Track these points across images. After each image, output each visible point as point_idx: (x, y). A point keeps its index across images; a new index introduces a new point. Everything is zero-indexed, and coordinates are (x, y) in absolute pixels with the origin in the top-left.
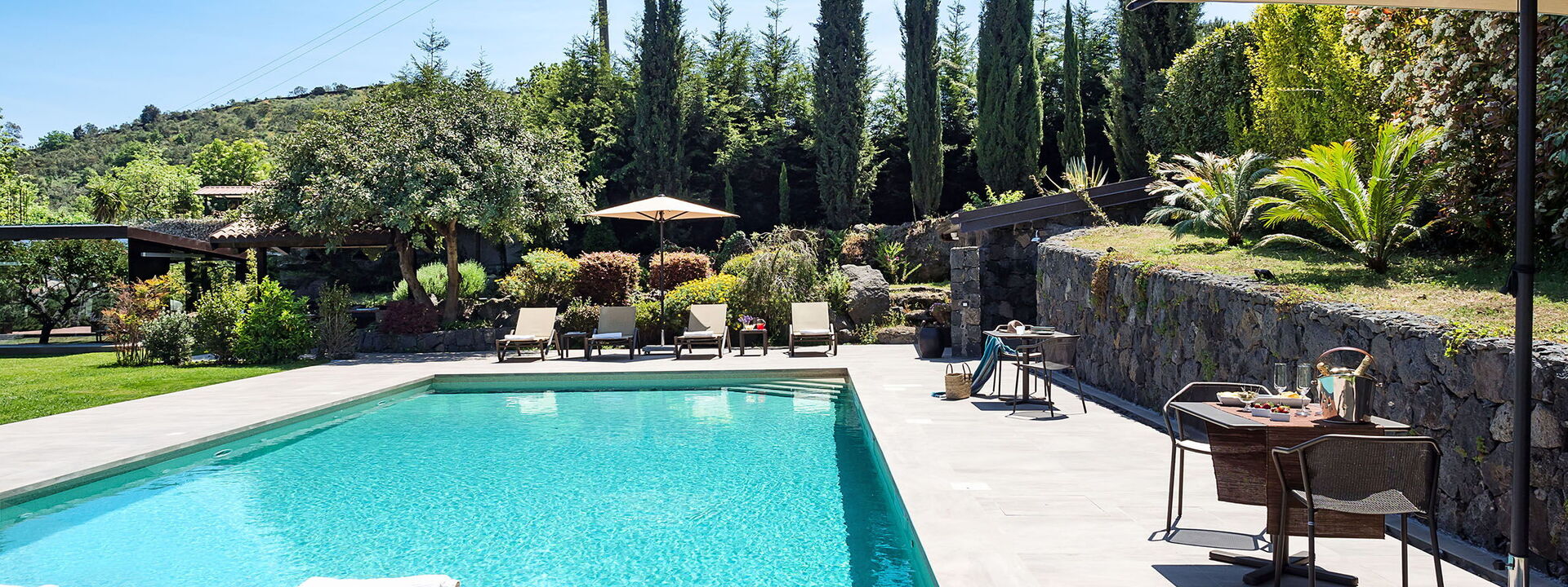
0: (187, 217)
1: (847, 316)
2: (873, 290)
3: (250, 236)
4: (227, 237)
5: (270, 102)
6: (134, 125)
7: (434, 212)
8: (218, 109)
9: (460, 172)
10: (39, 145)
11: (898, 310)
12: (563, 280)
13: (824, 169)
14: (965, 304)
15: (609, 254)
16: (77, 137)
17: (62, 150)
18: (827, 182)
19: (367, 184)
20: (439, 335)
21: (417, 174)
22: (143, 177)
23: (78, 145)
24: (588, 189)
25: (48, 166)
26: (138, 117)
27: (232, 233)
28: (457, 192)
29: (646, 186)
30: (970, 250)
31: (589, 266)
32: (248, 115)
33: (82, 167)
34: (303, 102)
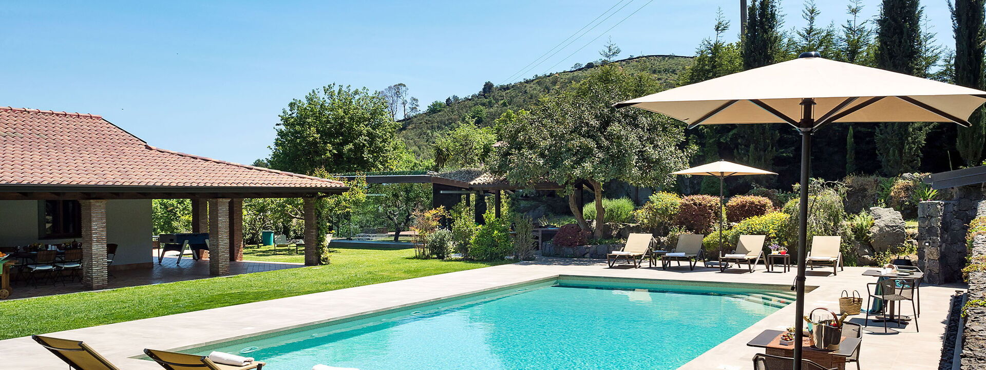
0: (472, 167)
1: (870, 246)
2: (892, 227)
3: (489, 183)
4: (477, 184)
5: (559, 75)
6: (479, 95)
7: (577, 172)
8: (527, 82)
9: (596, 146)
10: (428, 110)
11: (911, 242)
12: (672, 213)
13: (881, 130)
14: (927, 244)
15: (700, 197)
16: (448, 105)
17: (439, 113)
18: (884, 141)
19: (542, 155)
20: (588, 248)
21: (569, 148)
22: (464, 136)
23: (448, 109)
24: (685, 153)
25: (432, 123)
26: (481, 90)
27: (480, 182)
28: (593, 159)
29: (745, 146)
30: (932, 204)
31: (686, 205)
32: (545, 84)
33: (450, 123)
34: (580, 73)
